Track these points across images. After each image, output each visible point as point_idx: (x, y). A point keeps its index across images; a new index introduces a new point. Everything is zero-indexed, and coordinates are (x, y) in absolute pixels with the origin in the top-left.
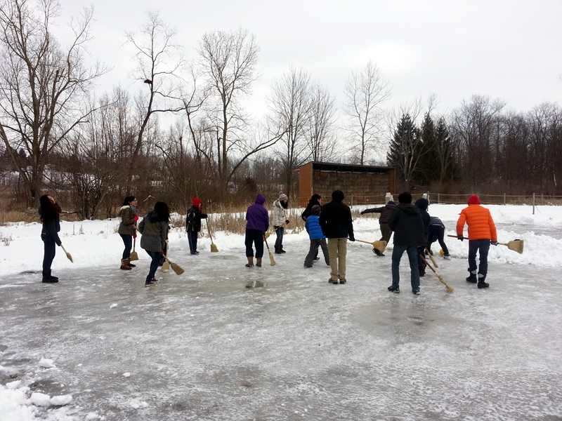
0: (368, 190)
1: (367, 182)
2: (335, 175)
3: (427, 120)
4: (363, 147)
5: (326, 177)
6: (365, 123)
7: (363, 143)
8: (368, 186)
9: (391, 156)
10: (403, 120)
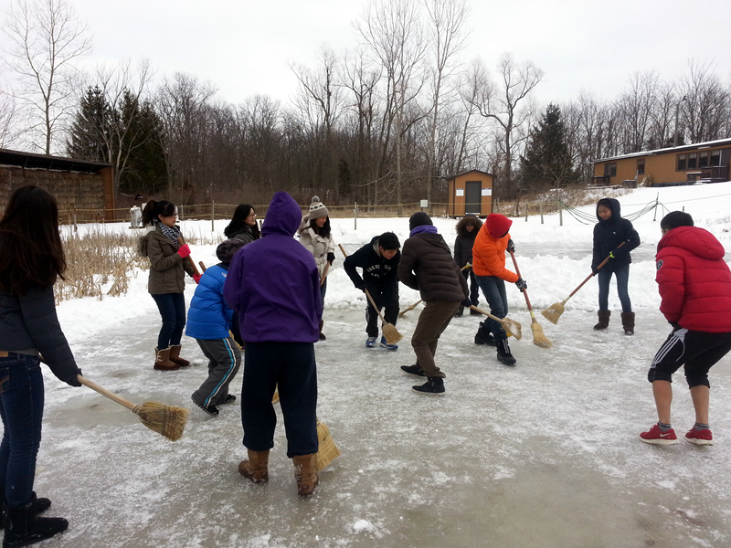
0: (74, 201)
1: (71, 186)
2: (20, 172)
3: (126, 97)
4: (49, 129)
5: (6, 176)
6: (50, 90)
7: (48, 122)
8: (73, 194)
9: (74, 148)
10: (90, 93)
